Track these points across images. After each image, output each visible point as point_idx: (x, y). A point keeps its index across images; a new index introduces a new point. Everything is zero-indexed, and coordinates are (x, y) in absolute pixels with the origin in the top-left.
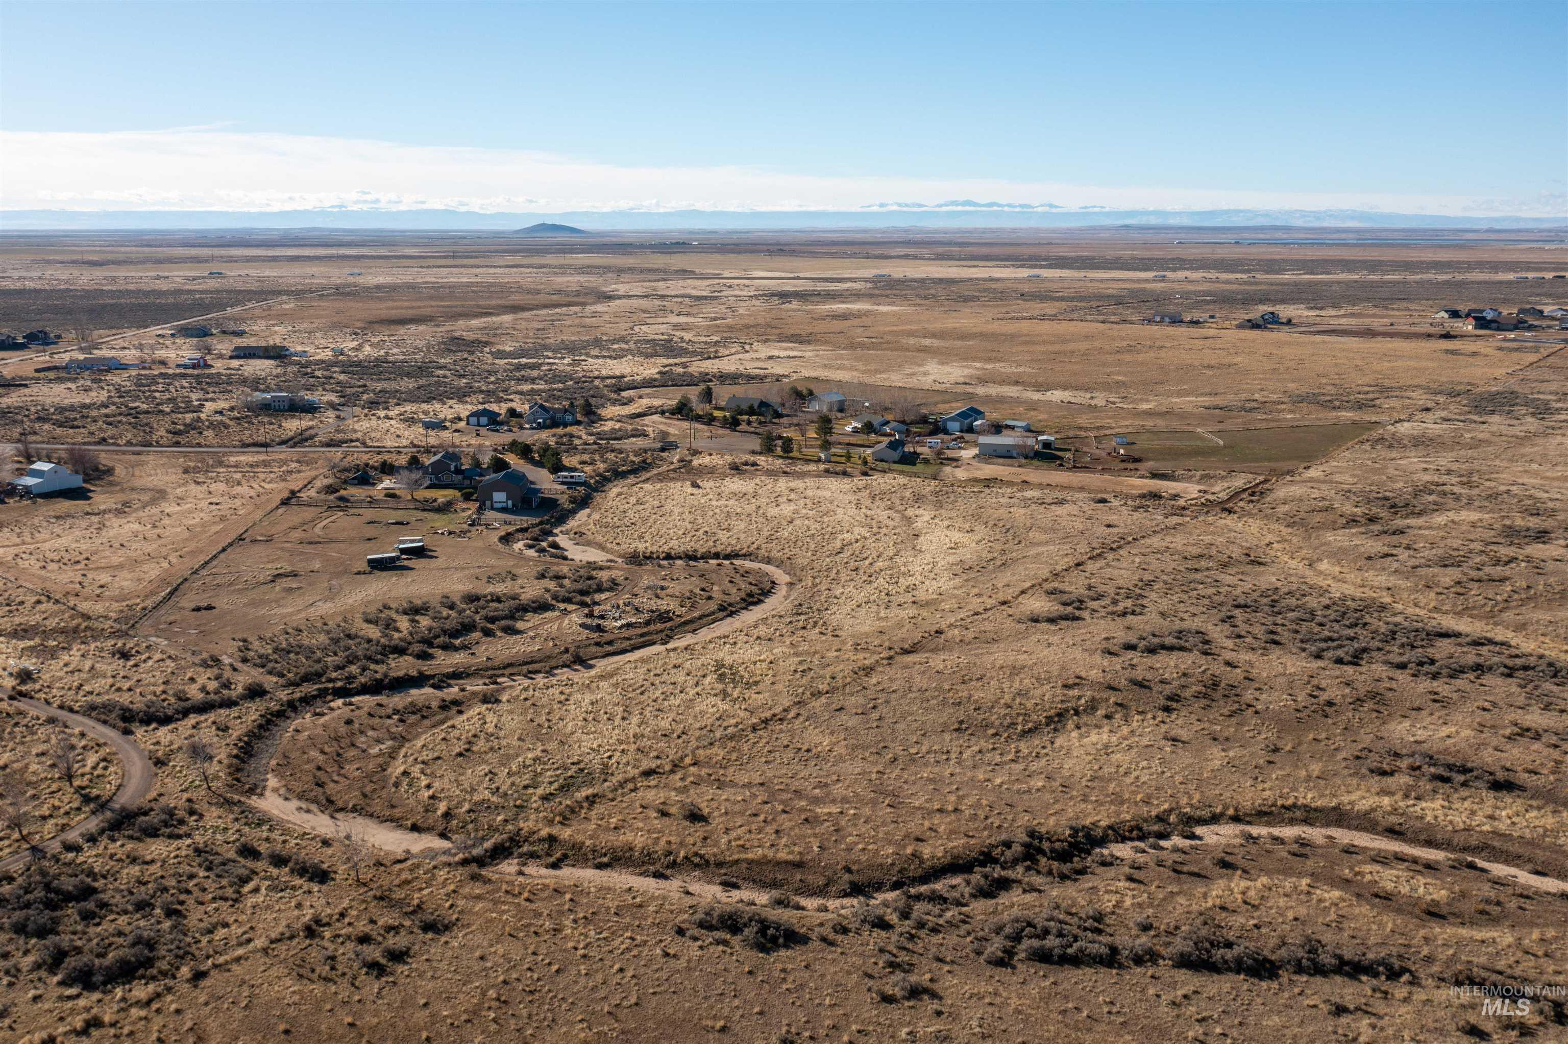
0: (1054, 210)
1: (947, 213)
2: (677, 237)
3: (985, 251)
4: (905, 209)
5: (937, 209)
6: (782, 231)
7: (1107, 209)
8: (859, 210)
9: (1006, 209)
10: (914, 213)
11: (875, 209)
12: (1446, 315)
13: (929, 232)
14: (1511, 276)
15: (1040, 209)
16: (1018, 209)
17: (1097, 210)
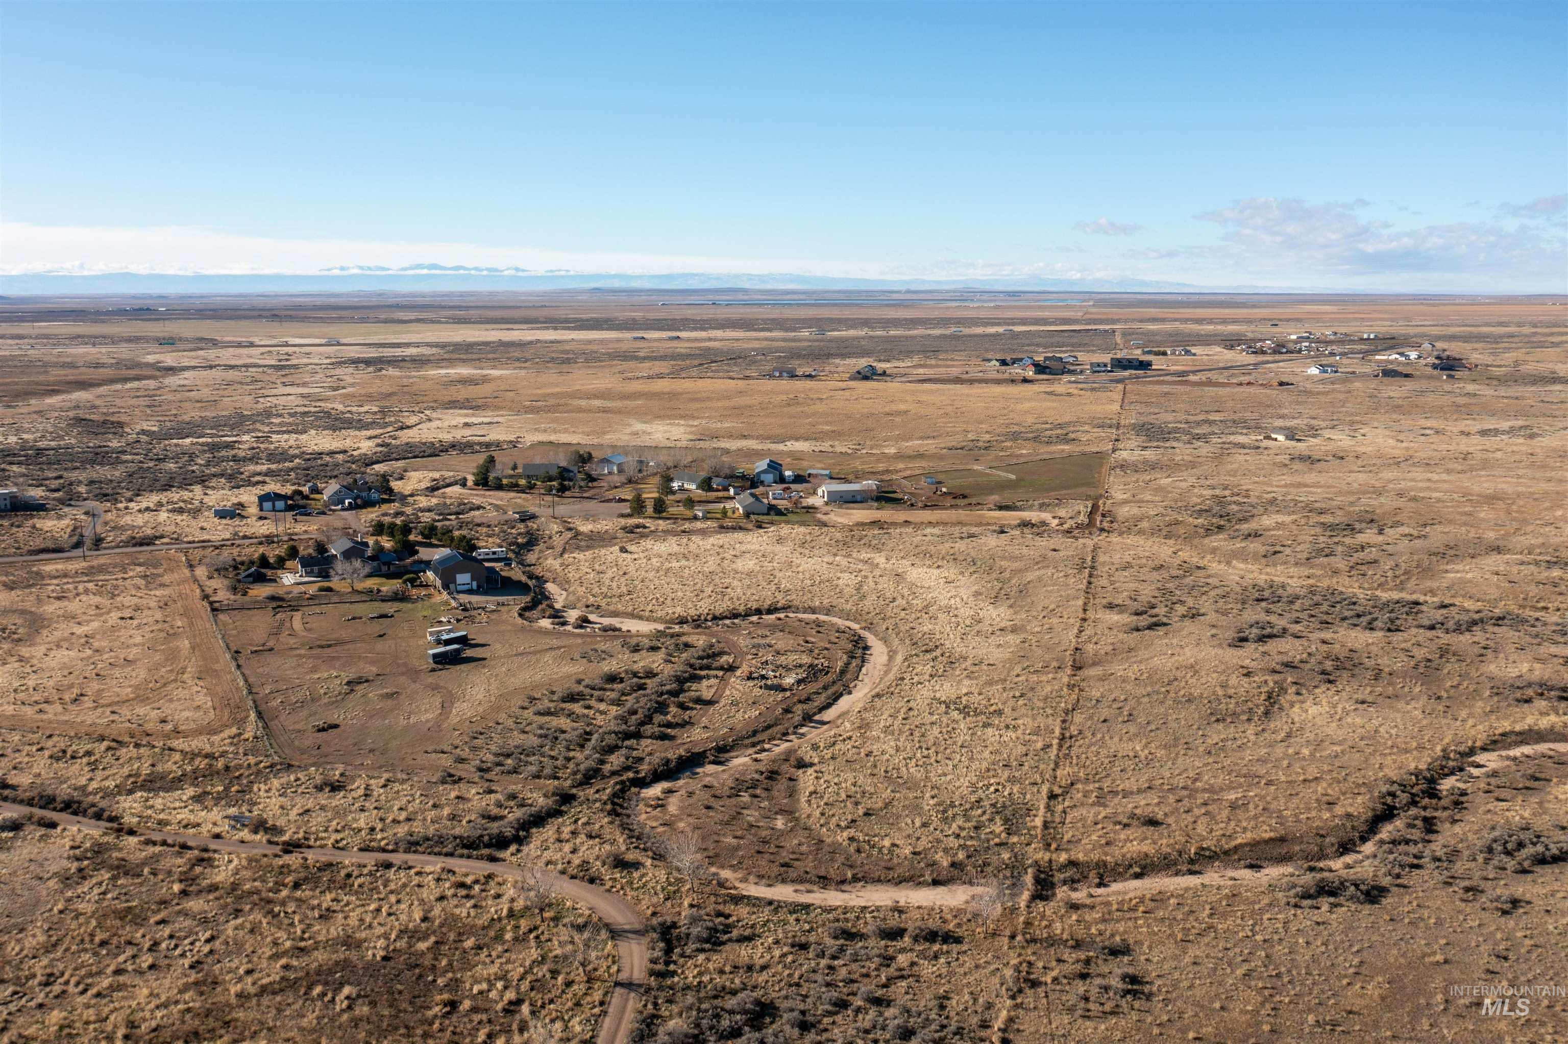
0: (520, 274)
1: (413, 276)
2: (138, 304)
3: (498, 314)
4: (369, 272)
5: (402, 273)
6: (241, 296)
7: (572, 273)
8: (318, 273)
9: (473, 272)
10: (376, 276)
11: (336, 272)
12: (997, 364)
13: (404, 296)
14: (1000, 330)
15: (506, 273)
16: (485, 273)
17: (563, 273)
